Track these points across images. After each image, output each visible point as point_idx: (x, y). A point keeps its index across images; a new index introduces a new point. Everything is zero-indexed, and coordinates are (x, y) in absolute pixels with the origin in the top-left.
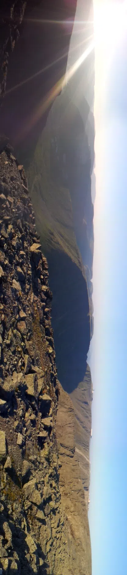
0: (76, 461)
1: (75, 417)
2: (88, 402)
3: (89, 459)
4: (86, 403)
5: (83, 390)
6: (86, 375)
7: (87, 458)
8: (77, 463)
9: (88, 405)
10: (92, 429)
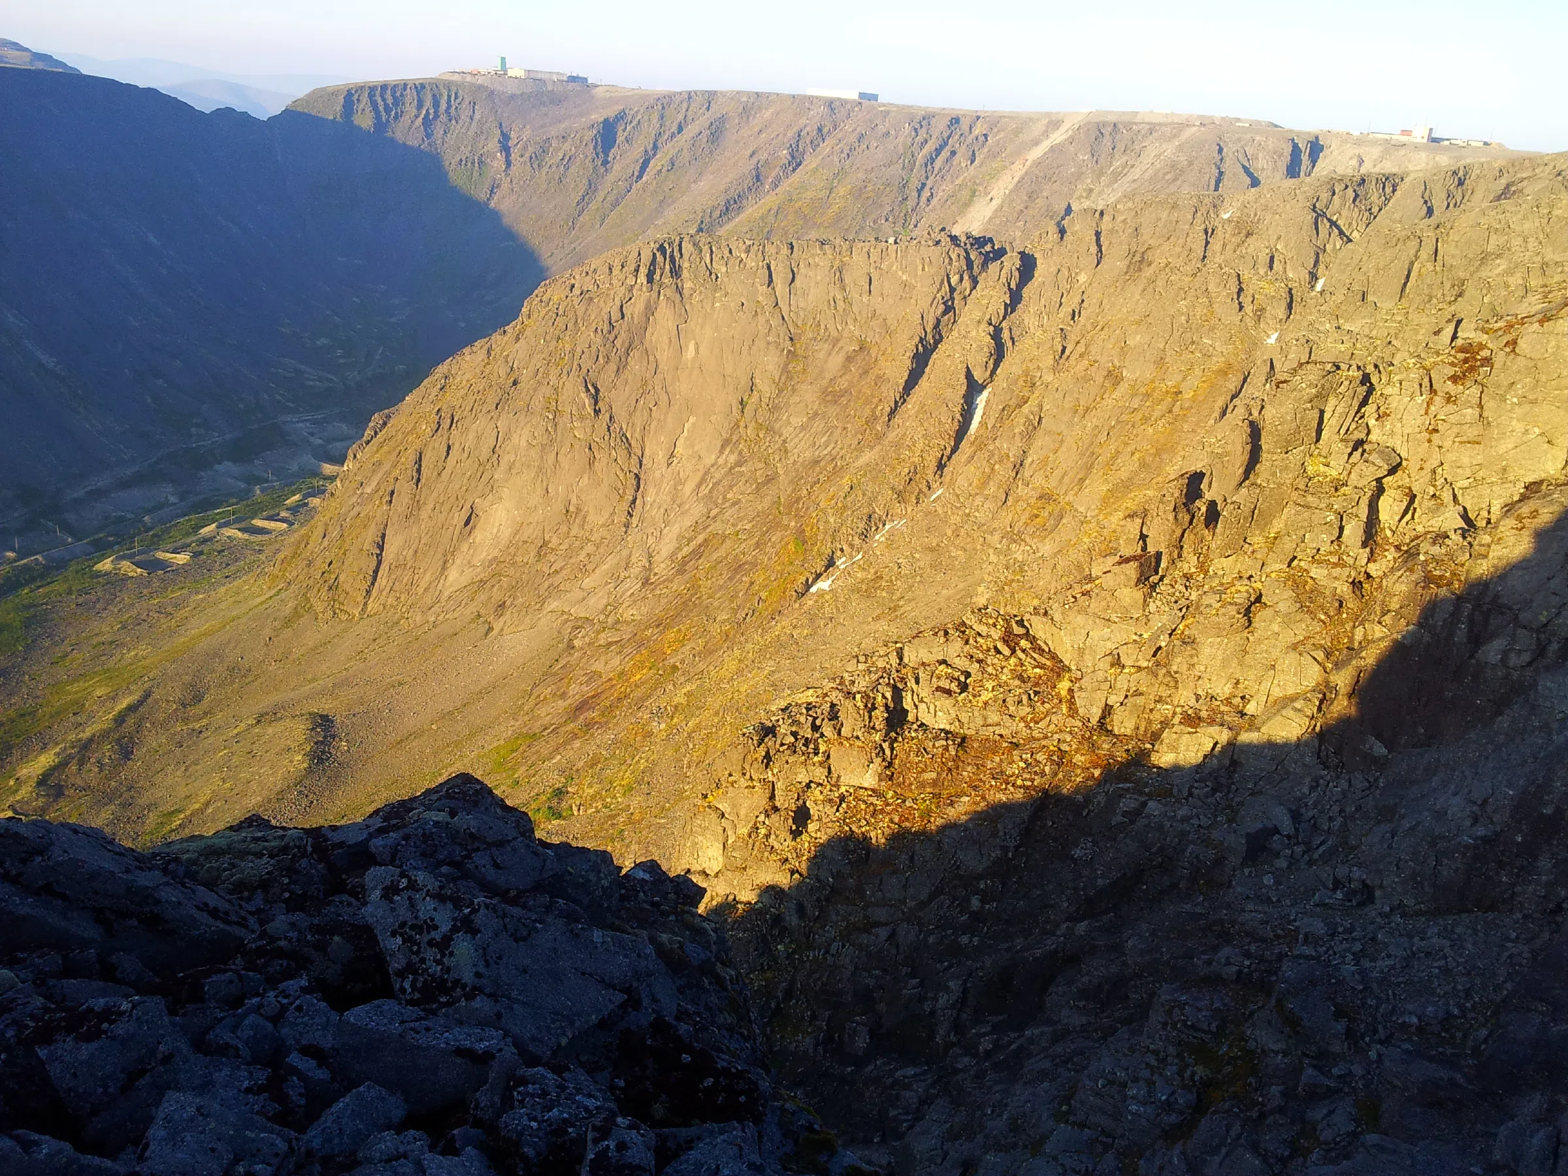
0: (1062, 232)
1: (721, 232)
2: (597, 117)
3: (1054, 123)
4: (607, 135)
5: (508, 163)
6: (380, 126)
7: (1046, 134)
8: (1081, 229)
9: (621, 117)
10: (811, 92)
